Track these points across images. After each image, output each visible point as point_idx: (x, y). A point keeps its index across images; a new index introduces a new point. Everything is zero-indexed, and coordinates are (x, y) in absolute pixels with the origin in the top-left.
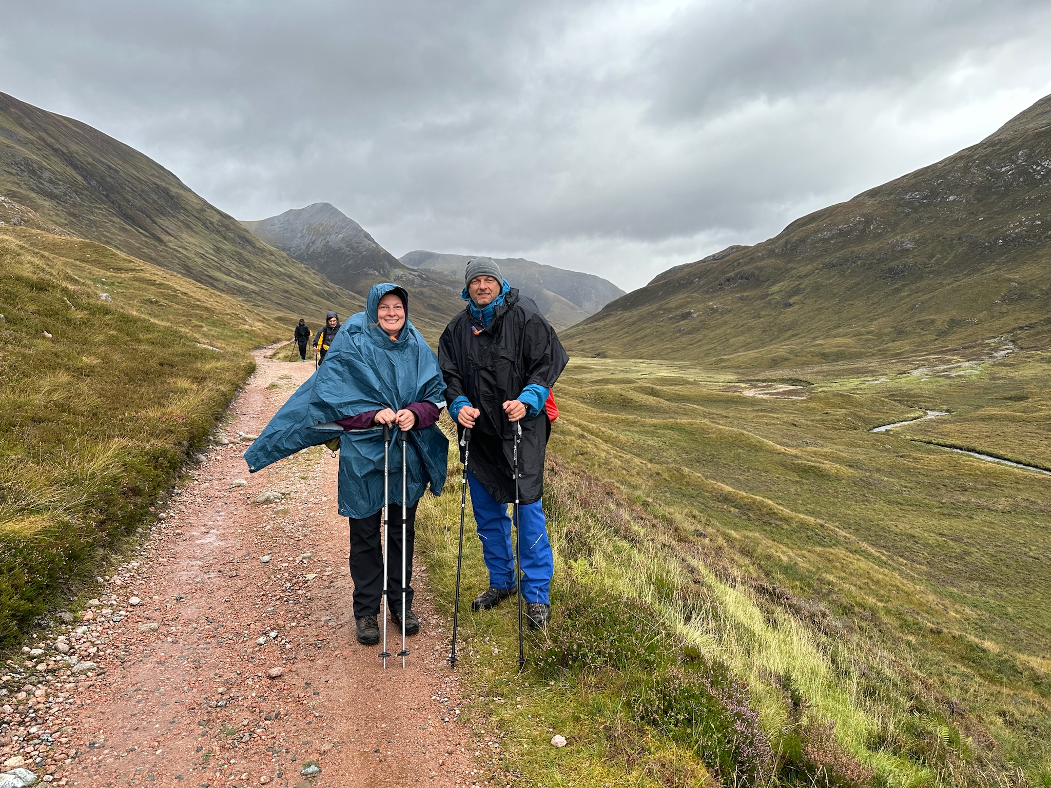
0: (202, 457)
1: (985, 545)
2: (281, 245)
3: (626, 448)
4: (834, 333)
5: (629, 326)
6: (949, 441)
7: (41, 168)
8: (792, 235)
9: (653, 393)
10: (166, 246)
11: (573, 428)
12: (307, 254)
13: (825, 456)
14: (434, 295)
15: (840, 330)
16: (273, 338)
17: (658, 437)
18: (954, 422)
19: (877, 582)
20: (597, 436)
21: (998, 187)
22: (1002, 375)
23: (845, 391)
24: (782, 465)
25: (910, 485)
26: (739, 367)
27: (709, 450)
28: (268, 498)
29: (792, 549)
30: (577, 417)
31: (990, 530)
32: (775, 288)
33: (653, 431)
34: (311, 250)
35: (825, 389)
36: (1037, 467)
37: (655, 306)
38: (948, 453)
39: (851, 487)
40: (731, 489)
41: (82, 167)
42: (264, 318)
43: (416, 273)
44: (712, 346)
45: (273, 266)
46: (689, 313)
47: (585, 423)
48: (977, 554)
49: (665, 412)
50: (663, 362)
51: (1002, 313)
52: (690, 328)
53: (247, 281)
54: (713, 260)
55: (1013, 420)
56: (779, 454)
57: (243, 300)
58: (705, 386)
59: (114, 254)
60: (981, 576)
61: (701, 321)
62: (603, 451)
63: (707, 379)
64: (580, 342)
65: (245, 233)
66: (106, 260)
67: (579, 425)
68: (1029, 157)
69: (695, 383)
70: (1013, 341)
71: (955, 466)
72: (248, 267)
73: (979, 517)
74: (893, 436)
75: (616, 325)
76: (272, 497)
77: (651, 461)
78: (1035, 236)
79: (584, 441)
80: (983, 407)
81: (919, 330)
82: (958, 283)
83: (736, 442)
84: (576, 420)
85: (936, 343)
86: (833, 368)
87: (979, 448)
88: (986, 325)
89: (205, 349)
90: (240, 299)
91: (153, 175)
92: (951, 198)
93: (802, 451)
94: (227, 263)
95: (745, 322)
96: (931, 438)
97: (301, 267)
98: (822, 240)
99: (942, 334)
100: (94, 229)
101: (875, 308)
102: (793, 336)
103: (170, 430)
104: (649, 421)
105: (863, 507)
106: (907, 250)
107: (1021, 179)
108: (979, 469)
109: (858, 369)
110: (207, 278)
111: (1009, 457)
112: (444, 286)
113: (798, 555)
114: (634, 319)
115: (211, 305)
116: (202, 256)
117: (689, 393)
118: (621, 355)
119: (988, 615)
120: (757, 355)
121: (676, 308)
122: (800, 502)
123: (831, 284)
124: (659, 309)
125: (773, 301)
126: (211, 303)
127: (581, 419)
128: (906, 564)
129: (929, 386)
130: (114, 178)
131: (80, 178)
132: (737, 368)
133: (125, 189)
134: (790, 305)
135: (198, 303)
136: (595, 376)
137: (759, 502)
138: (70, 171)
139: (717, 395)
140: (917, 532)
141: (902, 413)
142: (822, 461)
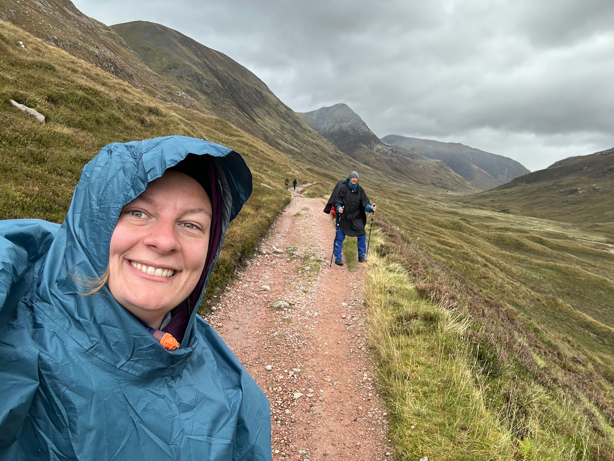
0: (248, 263)
2: (316, 127)
3: (515, 277)
5: (529, 194)
7: (203, 78)
9: (540, 241)
10: (257, 124)
11: (480, 259)
12: (329, 133)
14: (399, 162)
16: (303, 181)
17: (540, 273)
20: (496, 266)
26: (609, 232)
27: (578, 287)
28: (280, 306)
30: (482, 251)
33: (538, 268)
34: (331, 131)
37: (551, 183)
40: (593, 320)
41: (222, 78)
42: (301, 169)
43: (390, 148)
44: (591, 215)
45: (310, 139)
46: (577, 190)
47: (488, 256)
49: (548, 256)
52: (576, 200)
53: (295, 147)
54: (601, 155)
57: (292, 157)
58: (580, 242)
59: (231, 127)
61: (584, 197)
62: (500, 278)
63: (583, 238)
64: (491, 201)
65: (298, 120)
66: (226, 129)
67: (483, 257)
69: (573, 239)
72: (297, 139)
75: (520, 192)
76: (283, 306)
77: (532, 289)
79: (487, 269)
84: (482, 253)
89: (265, 187)
90: (290, 156)
91: (255, 84)
94: (286, 136)
97: (324, 141)
100: (224, 113)
103: (231, 245)
104: (535, 261)
110: (275, 143)
112: (405, 157)
114: (534, 190)
115: (274, 159)
116: (274, 131)
117: (567, 246)
118: (520, 213)
121: (567, 186)
124: (553, 185)
126: (274, 157)
127: (486, 253)
130: (236, 85)
131: (220, 84)
132: (607, 233)
133: (241, 91)
135: (268, 157)
136: (499, 225)
138: (216, 80)
139: (590, 250)
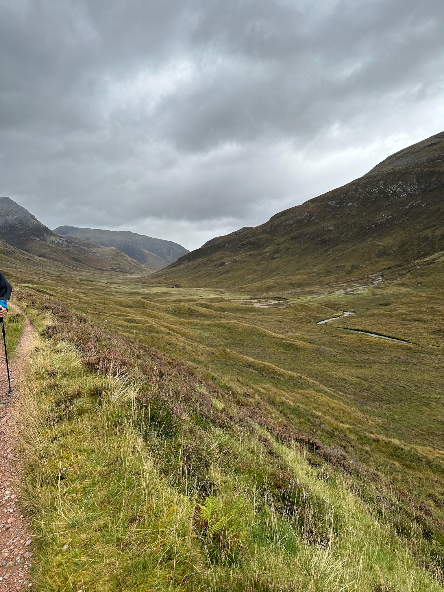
1: (379, 382)
3: (193, 339)
4: (296, 273)
5: (192, 269)
6: (356, 327)
8: (274, 222)
9: (207, 306)
11: (163, 329)
13: (297, 338)
14: (76, 252)
15: (300, 271)
17: (211, 331)
18: (357, 317)
19: (333, 408)
20: (177, 333)
21: (371, 199)
22: (378, 293)
23: (304, 303)
24: (276, 344)
25: (340, 351)
27: (238, 337)
29: (287, 392)
30: (164, 322)
31: (381, 374)
32: (267, 250)
33: (208, 328)
35: (294, 302)
36: (398, 339)
37: (206, 259)
38: (356, 334)
39: (311, 354)
40: (253, 360)
43: (64, 239)
44: (236, 280)
46: (224, 263)
47: (170, 325)
48: (376, 387)
49: (214, 317)
50: (211, 289)
51: (376, 262)
52: (225, 271)
54: (235, 234)
55: (385, 315)
56: (274, 338)
58: (234, 302)
60: (379, 398)
61: (230, 267)
62: (181, 342)
63: (235, 298)
64: (165, 279)
67: (166, 327)
68: (384, 184)
69: (229, 300)
70: (382, 276)
71: (360, 340)
73: (375, 367)
74: (329, 325)
75: (185, 269)
77: (207, 345)
78: (389, 223)
79: (170, 336)
80: (370, 309)
81: (337, 271)
82: (355, 247)
83: (252, 332)
84: (164, 324)
85: (346, 277)
86: (297, 291)
87: (370, 331)
88: (369, 268)
92: (350, 204)
93: (286, 336)
95: (252, 267)
96: (347, 326)
98: (289, 224)
99: (349, 273)
101: (316, 260)
102: (277, 274)
104: (205, 322)
105: (318, 364)
106: (330, 230)
107: (382, 195)
108: (372, 341)
109: (309, 291)
111: (384, 335)
112: (81, 247)
113: (290, 396)
114: (194, 266)
117: (225, 306)
118: (188, 286)
119: (386, 421)
120: (260, 285)
121: (217, 260)
122: (287, 364)
123: (294, 247)
124: (208, 260)
125: (266, 257)
127: (167, 323)
128: (343, 395)
129: (344, 299)
132: (250, 292)
134: (275, 258)
136: (174, 298)
137: (268, 366)
139: (240, 306)
140: (346, 377)
141: (332, 313)
142: (296, 341)
